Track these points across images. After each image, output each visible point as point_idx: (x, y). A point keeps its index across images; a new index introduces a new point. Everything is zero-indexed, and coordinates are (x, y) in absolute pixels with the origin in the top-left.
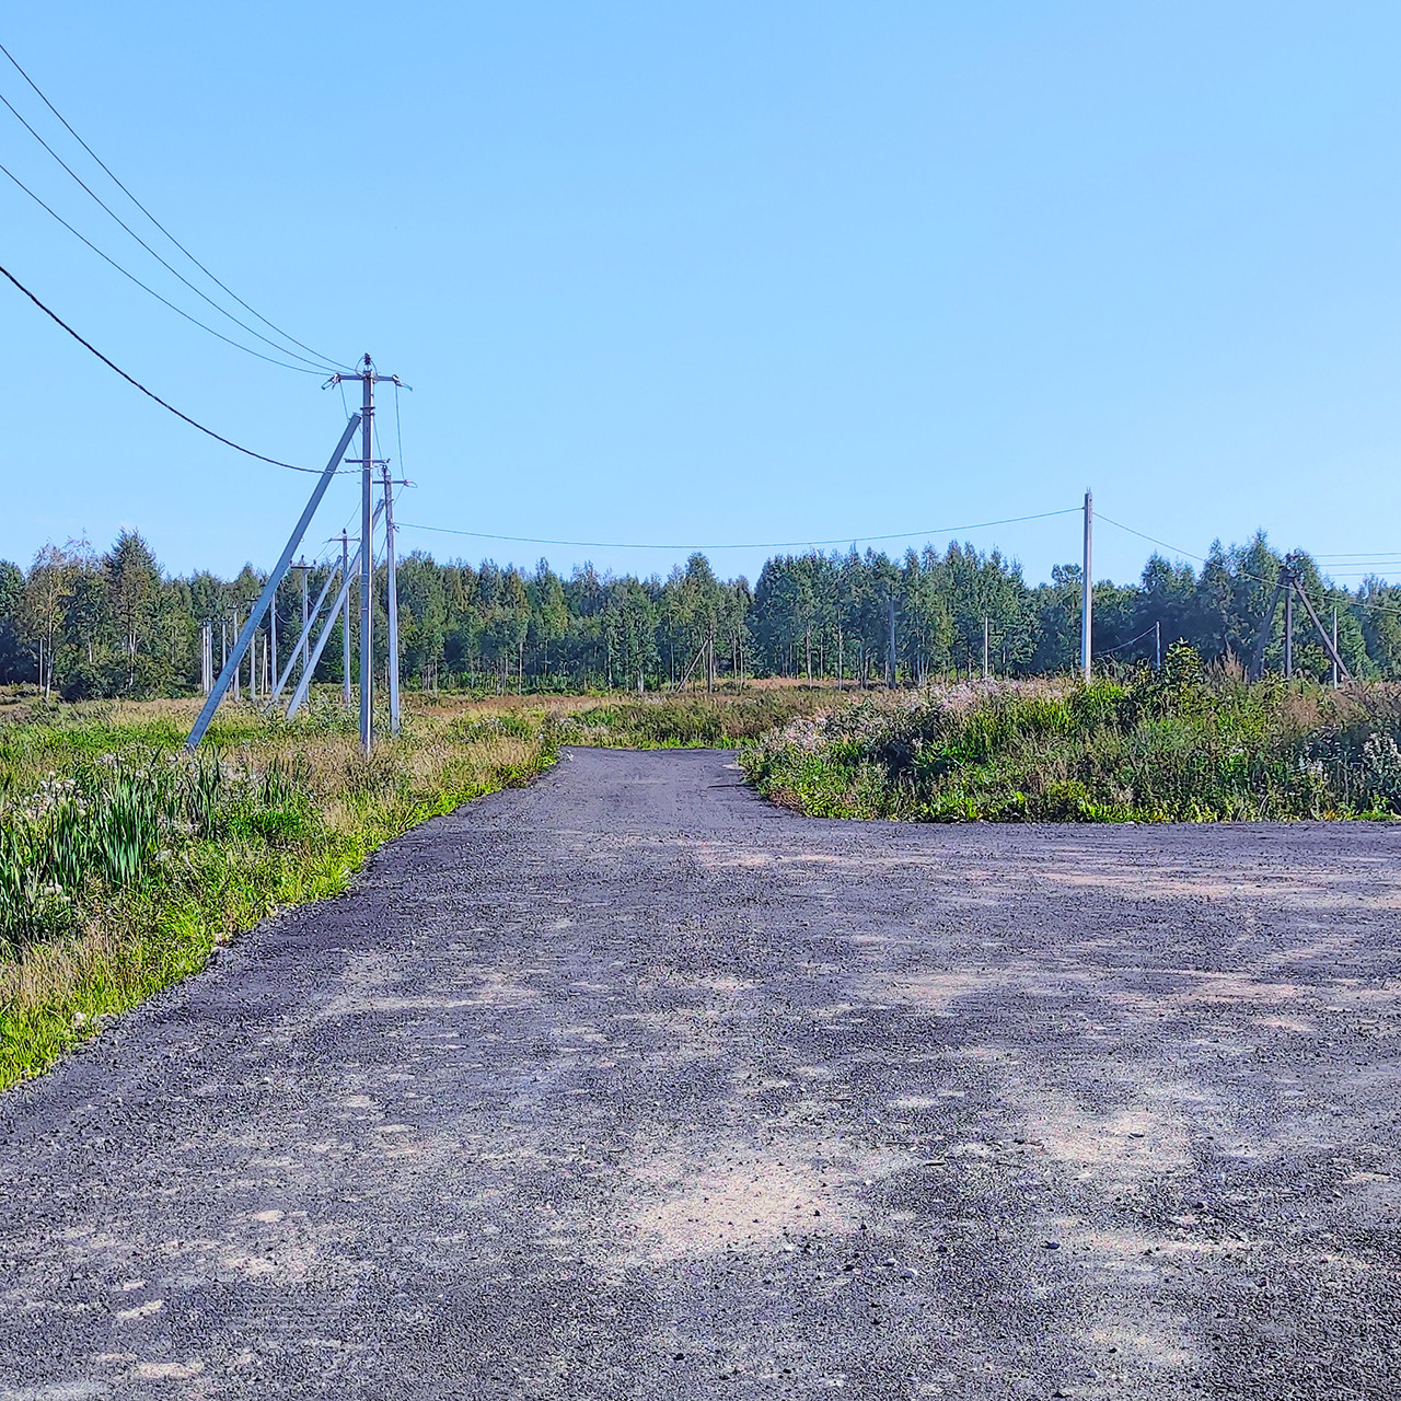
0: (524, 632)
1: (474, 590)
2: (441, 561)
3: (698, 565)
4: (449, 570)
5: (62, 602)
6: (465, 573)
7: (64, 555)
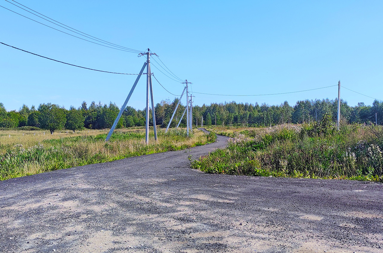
0: (248, 116)
1: (244, 108)
2: (237, 103)
3: (286, 103)
4: (239, 105)
5: (165, 110)
6: (242, 105)
7: (165, 102)
